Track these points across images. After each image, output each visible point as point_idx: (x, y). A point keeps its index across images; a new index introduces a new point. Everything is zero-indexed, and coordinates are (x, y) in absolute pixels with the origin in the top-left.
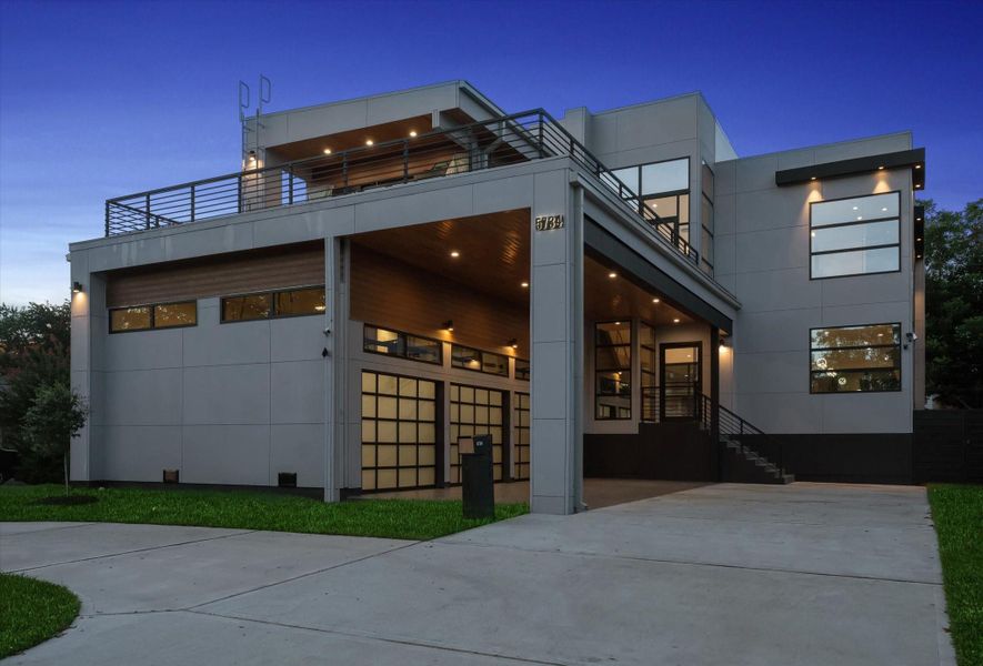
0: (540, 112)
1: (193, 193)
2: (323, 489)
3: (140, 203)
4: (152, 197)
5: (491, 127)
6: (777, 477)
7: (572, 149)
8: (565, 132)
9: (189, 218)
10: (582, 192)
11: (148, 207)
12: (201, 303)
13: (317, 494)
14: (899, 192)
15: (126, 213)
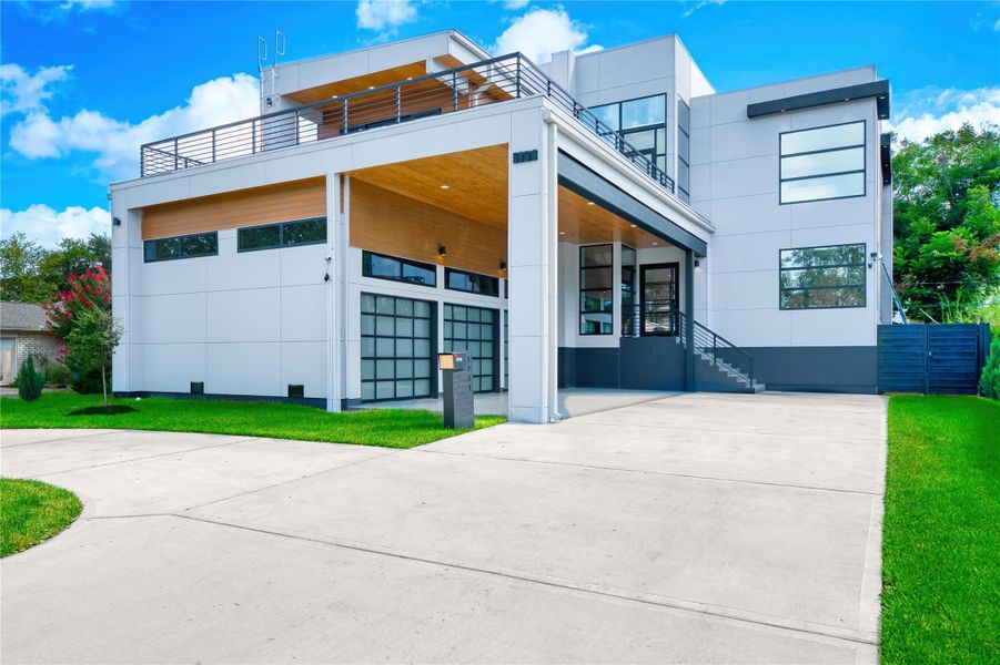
0: (517, 55)
1: (214, 137)
2: (326, 400)
3: (169, 147)
4: (179, 141)
5: (477, 70)
6: (748, 386)
7: (549, 89)
8: (542, 74)
9: (211, 160)
10: (555, 127)
11: (176, 150)
12: (221, 234)
13: (321, 403)
14: (865, 121)
15: (158, 156)
